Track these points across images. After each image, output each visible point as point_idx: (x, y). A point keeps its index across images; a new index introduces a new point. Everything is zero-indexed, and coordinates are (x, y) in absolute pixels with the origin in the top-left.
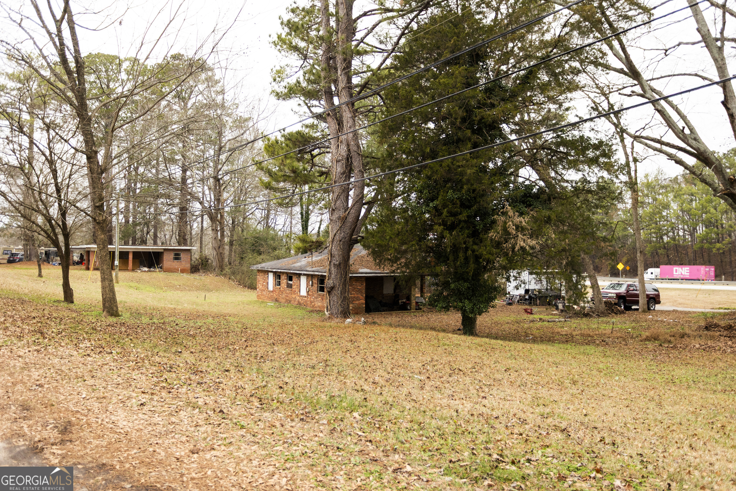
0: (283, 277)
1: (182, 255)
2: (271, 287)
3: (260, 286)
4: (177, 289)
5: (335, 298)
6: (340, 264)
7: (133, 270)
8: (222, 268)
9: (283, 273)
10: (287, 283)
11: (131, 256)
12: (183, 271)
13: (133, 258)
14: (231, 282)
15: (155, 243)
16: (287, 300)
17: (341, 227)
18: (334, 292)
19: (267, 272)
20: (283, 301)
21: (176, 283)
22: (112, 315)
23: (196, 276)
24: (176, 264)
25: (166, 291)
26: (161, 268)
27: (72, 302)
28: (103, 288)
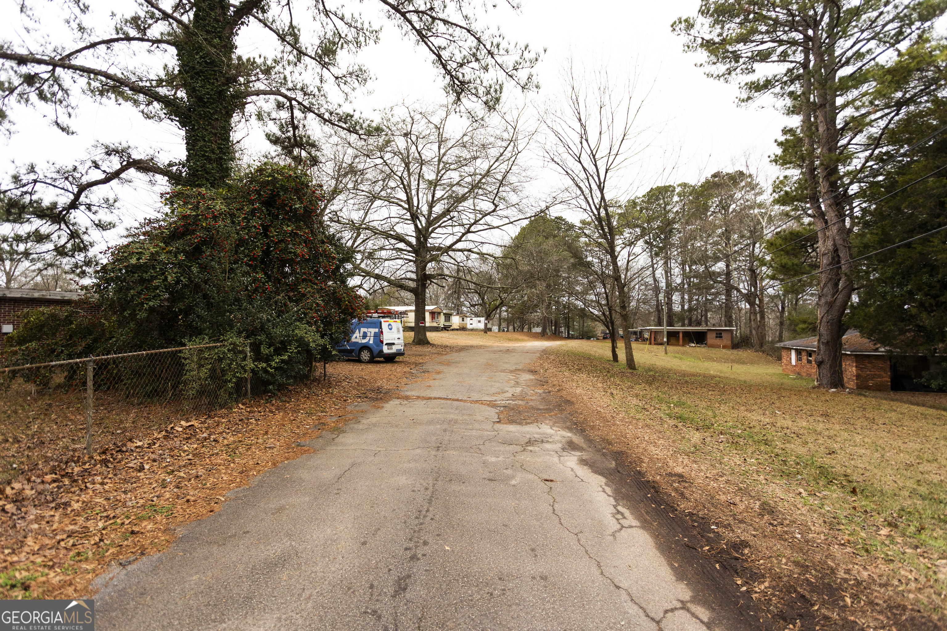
0: (804, 354)
1: (723, 334)
2: (794, 362)
3: (784, 361)
4: (715, 361)
5: (824, 371)
6: (828, 342)
7: (683, 345)
8: (761, 345)
9: (803, 350)
10: (808, 359)
11: (681, 335)
12: (724, 347)
13: (683, 337)
14: (768, 357)
15: (707, 325)
16: (808, 374)
17: (828, 311)
18: (823, 366)
19: (790, 349)
20: (804, 374)
21: (714, 356)
22: (631, 369)
23: (735, 352)
24: (718, 341)
25: (704, 361)
26: (706, 344)
27: (617, 361)
28: (626, 353)
